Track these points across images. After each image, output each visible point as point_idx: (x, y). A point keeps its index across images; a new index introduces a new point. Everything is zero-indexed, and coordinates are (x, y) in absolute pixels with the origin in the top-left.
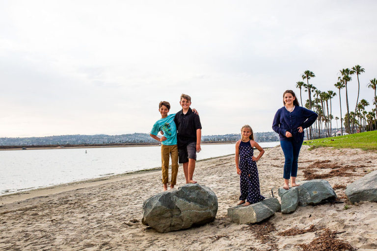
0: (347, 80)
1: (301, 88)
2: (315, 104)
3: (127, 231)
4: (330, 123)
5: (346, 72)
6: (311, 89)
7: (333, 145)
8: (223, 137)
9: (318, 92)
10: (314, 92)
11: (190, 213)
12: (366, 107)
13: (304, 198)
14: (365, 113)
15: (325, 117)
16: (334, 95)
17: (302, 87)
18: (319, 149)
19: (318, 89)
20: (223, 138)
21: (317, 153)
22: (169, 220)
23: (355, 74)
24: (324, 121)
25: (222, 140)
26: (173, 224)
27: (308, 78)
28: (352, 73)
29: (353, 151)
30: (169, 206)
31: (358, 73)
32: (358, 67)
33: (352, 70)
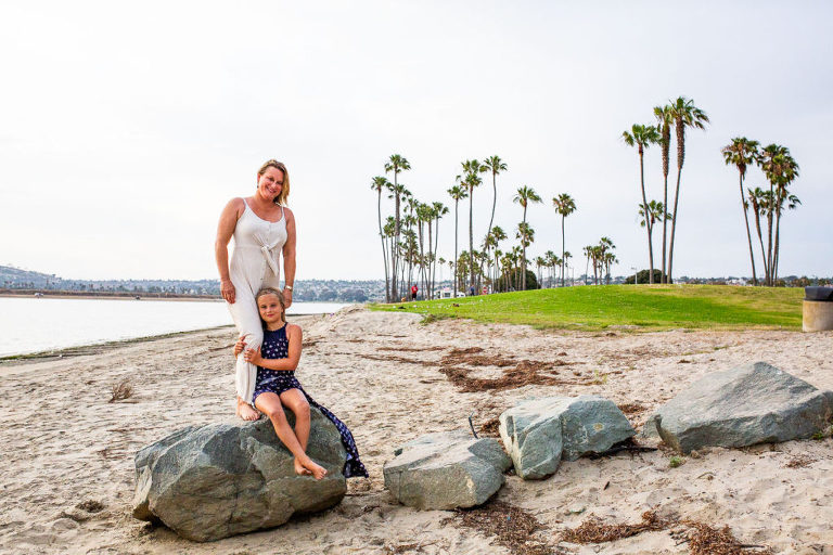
0: (472, 184)
1: (380, 190)
2: (404, 227)
3: (82, 538)
4: (427, 270)
5: (473, 165)
6: (402, 195)
7: (470, 315)
8: (194, 285)
9: (413, 203)
10: (407, 203)
11: (290, 484)
12: (500, 242)
13: (573, 440)
14: (498, 253)
15: (421, 256)
16: (444, 212)
17: (384, 188)
18: (445, 322)
19: (415, 197)
20: (194, 287)
21: (442, 330)
22: (225, 505)
23: (490, 173)
24: (418, 265)
25: (192, 291)
26: (237, 515)
27: (397, 171)
28: (483, 169)
29: (516, 329)
30: (232, 467)
31: (495, 172)
32: (496, 160)
33: (485, 164)
